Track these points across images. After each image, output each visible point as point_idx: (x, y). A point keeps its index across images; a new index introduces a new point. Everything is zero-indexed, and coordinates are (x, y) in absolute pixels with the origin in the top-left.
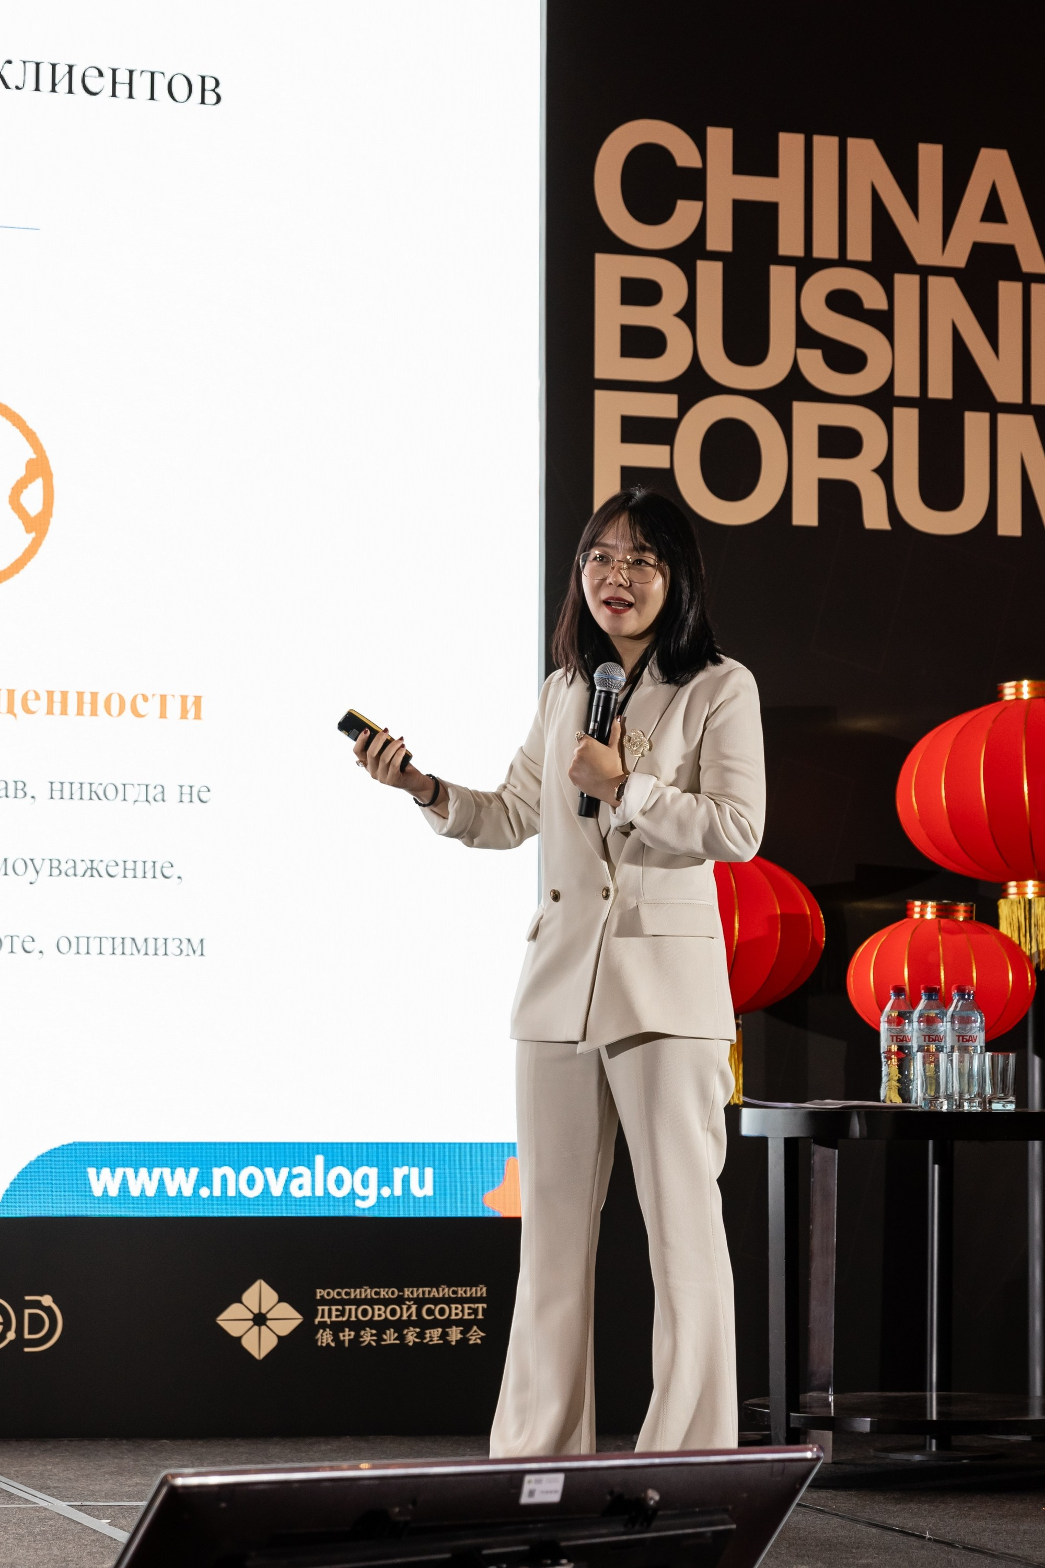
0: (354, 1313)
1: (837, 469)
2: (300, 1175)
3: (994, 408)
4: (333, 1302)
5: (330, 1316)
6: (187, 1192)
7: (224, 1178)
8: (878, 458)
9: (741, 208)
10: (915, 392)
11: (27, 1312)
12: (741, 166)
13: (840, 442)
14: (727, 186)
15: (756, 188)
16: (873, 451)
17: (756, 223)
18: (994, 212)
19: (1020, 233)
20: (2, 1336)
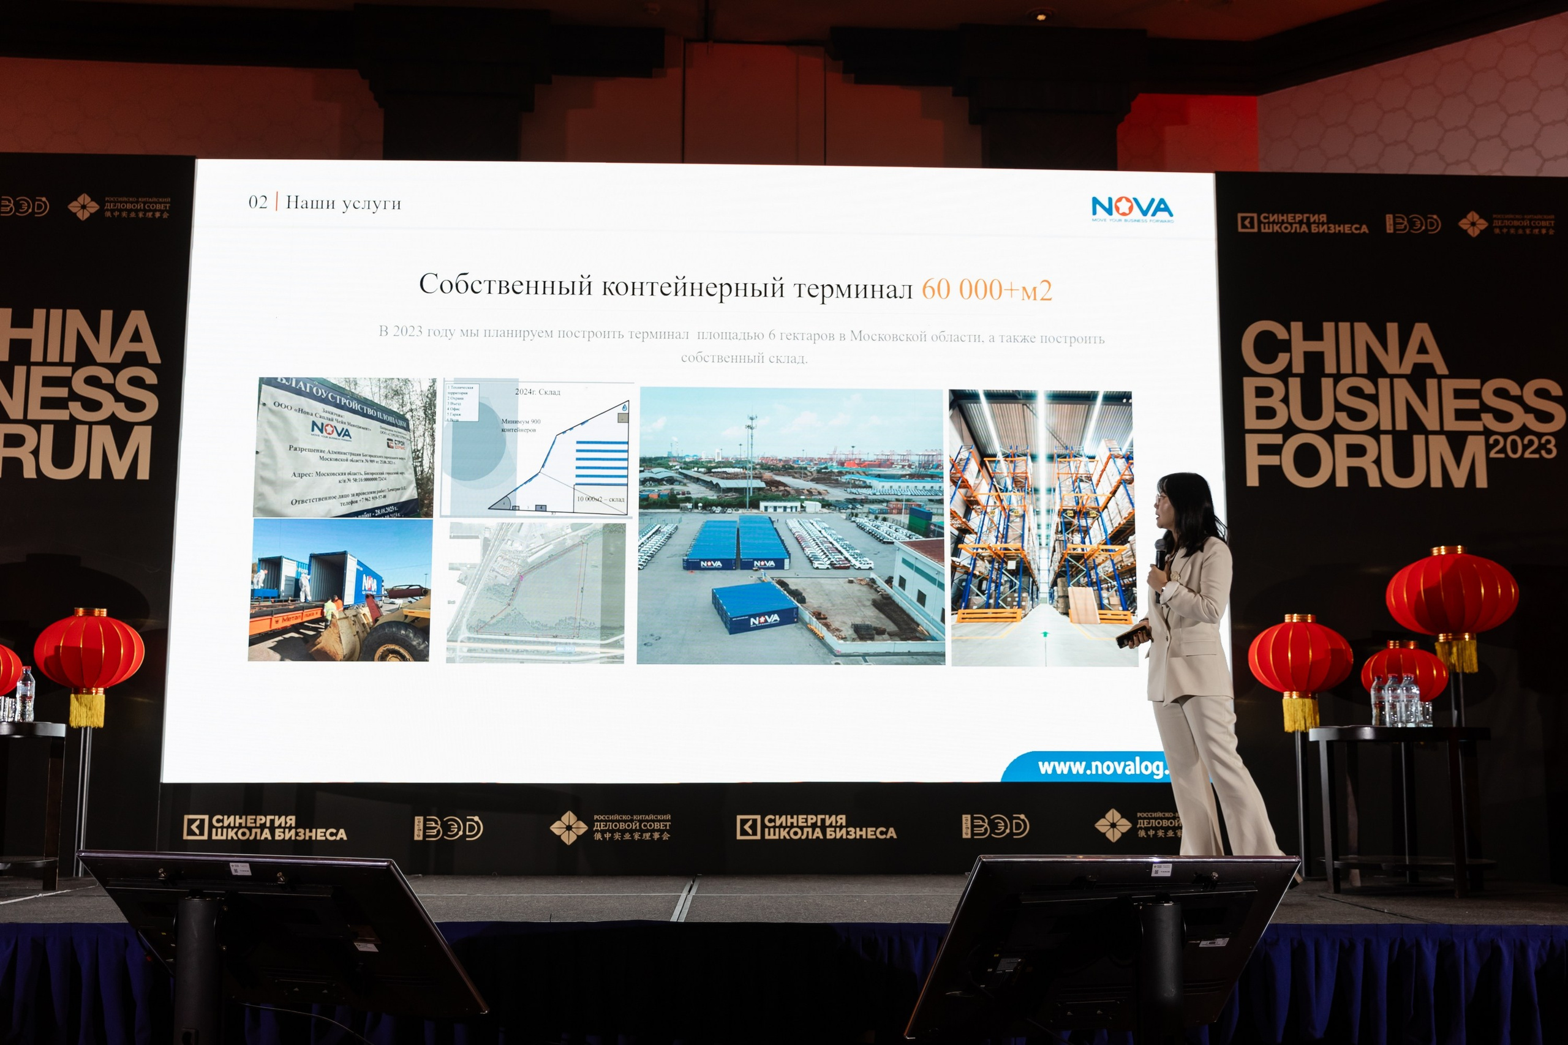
0: (1154, 823)
1: (1356, 462)
2: (1129, 765)
3: (1427, 433)
4: (1145, 818)
5: (1144, 824)
6: (1081, 772)
7: (1097, 766)
8: (1375, 457)
9: (1308, 356)
10: (1390, 428)
11: (1014, 821)
12: (1306, 338)
13: (1356, 451)
14: (1300, 346)
15: (1313, 346)
16: (1372, 454)
17: (1314, 361)
18: (1423, 349)
19: (1435, 358)
20: (1004, 832)
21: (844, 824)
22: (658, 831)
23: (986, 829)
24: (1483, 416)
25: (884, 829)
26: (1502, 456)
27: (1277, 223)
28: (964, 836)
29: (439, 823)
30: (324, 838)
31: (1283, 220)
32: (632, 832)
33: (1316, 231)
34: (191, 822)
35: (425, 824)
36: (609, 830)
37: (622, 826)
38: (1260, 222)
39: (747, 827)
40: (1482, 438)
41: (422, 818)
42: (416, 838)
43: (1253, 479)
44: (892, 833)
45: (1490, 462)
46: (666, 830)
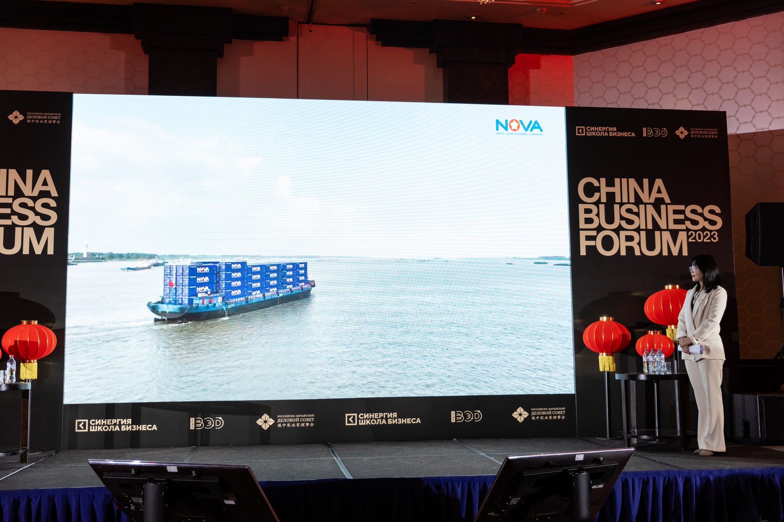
0: (539, 413)
1: (629, 244)
3: (661, 230)
4: (535, 411)
5: (534, 414)
8: (638, 241)
9: (608, 194)
10: (645, 228)
11: (475, 414)
12: (607, 185)
13: (629, 239)
14: (605, 189)
15: (610, 189)
16: (636, 240)
17: (611, 196)
18: (659, 191)
19: (665, 195)
20: (470, 419)
21: (396, 417)
22: (308, 422)
23: (462, 418)
24: (686, 222)
25: (415, 419)
26: (694, 241)
27: (594, 131)
28: (452, 421)
29: (202, 421)
30: (146, 429)
31: (596, 130)
32: (296, 423)
33: (612, 135)
34: (79, 423)
35: (195, 421)
36: (284, 422)
37: (291, 420)
38: (586, 131)
39: (350, 419)
40: (685, 232)
41: (194, 419)
42: (191, 428)
43: (583, 252)
44: (419, 421)
45: (689, 243)
46: (312, 422)
